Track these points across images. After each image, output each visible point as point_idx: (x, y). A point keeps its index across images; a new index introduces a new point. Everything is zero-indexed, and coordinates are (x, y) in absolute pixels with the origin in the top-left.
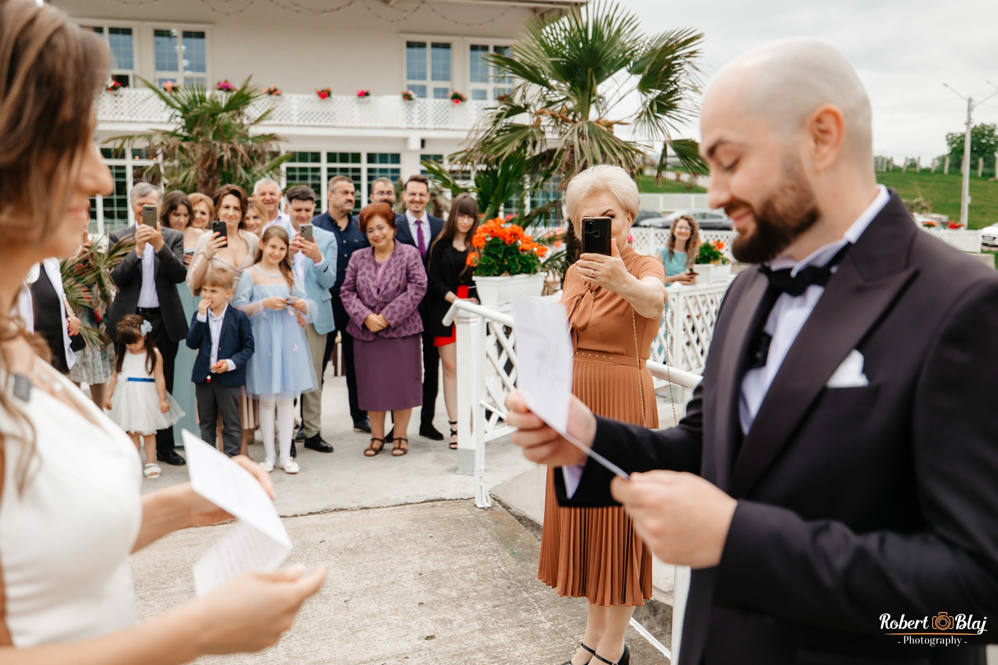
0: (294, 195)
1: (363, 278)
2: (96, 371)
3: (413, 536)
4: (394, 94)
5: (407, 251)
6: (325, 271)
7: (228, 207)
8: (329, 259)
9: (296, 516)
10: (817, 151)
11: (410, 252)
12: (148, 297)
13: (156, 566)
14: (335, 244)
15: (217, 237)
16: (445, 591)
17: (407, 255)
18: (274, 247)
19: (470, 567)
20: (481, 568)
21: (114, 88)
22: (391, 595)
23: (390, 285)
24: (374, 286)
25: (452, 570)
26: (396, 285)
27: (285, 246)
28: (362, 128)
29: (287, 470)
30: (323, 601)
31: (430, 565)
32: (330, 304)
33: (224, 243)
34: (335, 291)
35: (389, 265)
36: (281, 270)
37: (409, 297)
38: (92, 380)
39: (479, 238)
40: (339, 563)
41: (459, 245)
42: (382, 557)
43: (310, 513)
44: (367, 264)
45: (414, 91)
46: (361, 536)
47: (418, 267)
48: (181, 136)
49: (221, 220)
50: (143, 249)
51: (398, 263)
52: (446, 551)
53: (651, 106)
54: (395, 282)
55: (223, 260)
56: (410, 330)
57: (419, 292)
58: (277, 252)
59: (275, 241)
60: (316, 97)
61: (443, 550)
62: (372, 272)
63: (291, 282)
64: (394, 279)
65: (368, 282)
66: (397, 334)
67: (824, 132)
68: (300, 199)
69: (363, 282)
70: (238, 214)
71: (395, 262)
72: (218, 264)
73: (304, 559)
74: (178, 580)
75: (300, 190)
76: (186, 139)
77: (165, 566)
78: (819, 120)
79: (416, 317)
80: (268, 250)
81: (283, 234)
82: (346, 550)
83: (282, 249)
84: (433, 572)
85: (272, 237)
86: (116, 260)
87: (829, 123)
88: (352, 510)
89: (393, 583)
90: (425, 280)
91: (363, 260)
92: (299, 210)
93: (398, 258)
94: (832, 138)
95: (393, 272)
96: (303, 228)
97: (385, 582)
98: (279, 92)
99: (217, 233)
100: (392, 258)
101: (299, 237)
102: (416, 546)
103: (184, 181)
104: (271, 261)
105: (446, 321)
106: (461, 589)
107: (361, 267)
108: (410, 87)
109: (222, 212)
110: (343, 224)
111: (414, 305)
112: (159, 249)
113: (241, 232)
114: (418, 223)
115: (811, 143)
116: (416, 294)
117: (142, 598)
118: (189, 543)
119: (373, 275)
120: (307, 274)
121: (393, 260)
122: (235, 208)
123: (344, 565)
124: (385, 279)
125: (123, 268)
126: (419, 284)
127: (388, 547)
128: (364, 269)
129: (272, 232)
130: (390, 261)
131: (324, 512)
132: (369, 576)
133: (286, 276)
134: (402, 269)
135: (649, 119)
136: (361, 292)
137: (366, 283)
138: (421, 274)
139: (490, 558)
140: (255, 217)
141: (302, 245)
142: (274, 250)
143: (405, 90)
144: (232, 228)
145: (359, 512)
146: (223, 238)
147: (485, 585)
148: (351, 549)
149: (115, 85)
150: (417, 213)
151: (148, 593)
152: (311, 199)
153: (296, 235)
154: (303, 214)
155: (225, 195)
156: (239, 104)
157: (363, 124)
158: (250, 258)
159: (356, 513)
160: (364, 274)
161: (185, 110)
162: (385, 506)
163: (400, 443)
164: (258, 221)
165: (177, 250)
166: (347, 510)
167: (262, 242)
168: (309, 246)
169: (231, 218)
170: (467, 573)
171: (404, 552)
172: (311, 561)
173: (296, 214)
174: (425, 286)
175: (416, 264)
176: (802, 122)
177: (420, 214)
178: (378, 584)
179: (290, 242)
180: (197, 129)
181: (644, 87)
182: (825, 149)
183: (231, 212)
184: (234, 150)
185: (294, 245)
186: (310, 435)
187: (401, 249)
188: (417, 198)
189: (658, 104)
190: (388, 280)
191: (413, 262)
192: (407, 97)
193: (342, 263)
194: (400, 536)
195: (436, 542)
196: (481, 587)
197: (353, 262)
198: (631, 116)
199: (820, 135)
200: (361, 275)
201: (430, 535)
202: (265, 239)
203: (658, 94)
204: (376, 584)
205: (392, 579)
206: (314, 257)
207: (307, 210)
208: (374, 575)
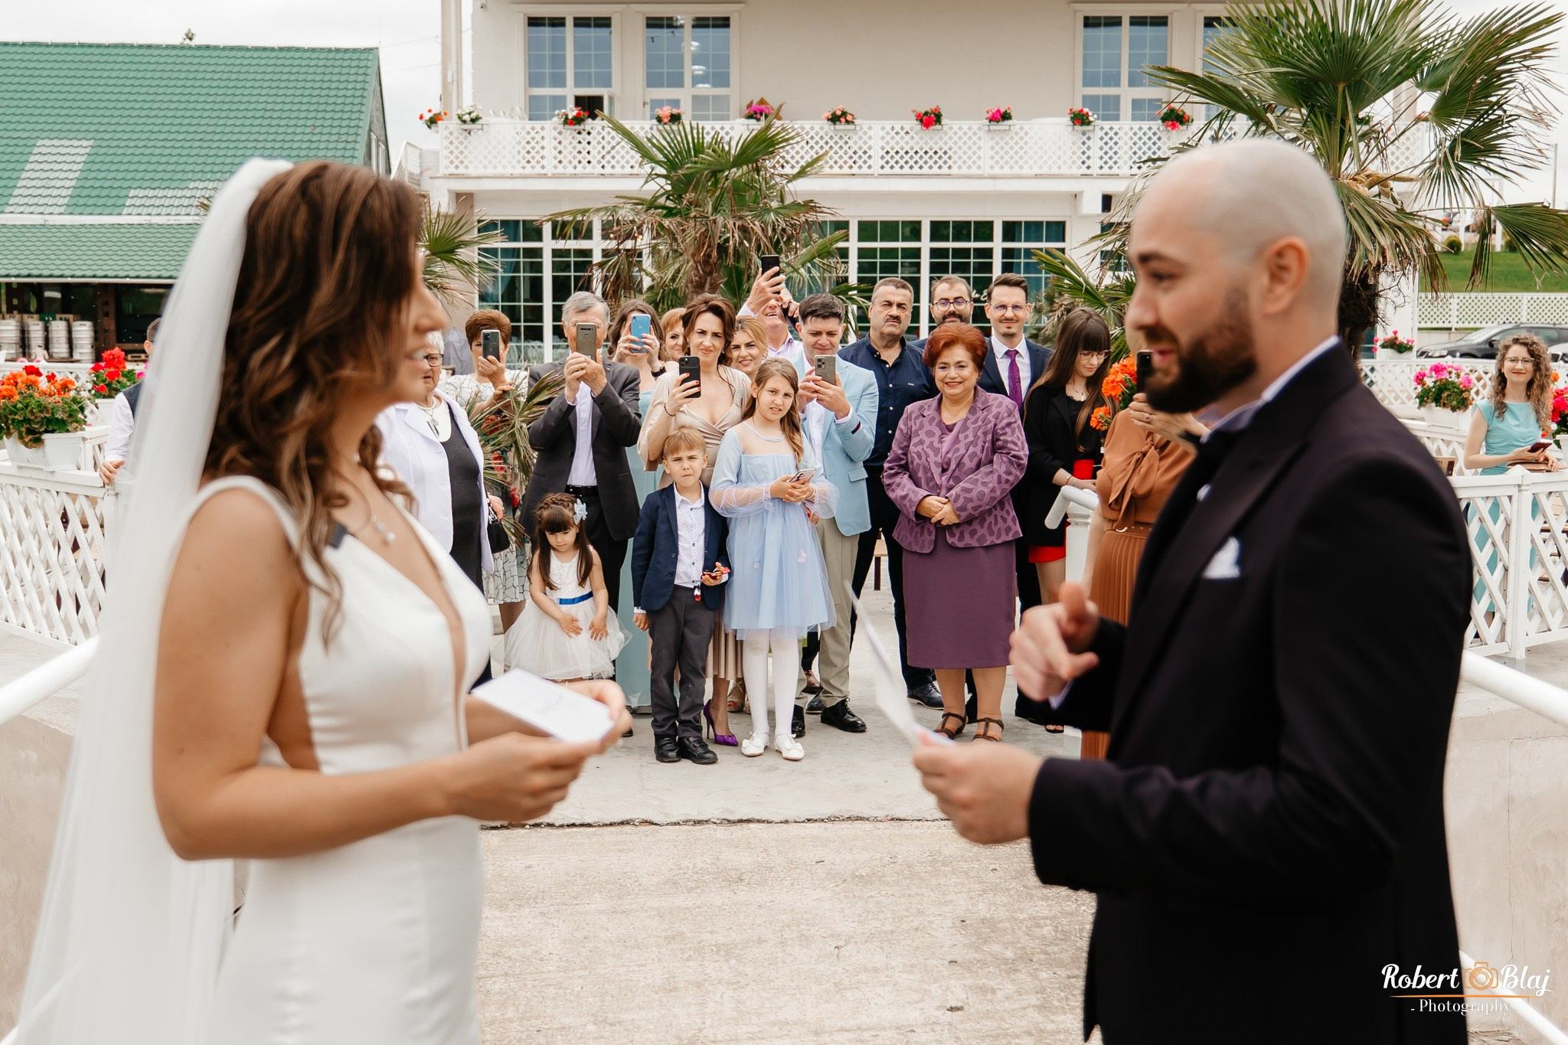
0: (809, 310)
1: (919, 448)
2: (509, 584)
3: (965, 866)
4: (1057, 114)
5: (996, 403)
6: (853, 432)
7: (703, 332)
8: (865, 413)
9: (786, 822)
10: (1270, 290)
11: (1000, 405)
12: (583, 471)
13: (568, 874)
14: (875, 389)
15: (684, 381)
16: (996, 948)
17: (994, 410)
18: (774, 392)
19: (1046, 918)
20: (1065, 921)
21: (578, 120)
22: (909, 945)
23: (966, 460)
24: (935, 463)
25: (1016, 920)
26: (976, 461)
27: (792, 391)
28: (993, 177)
29: (785, 754)
30: (804, 943)
31: (982, 909)
32: (864, 484)
33: (696, 390)
34: (874, 466)
35: (965, 428)
36: (784, 430)
37: (995, 476)
38: (501, 596)
39: (1113, 382)
40: (838, 893)
41: (1077, 392)
42: (908, 892)
43: (809, 820)
44: (927, 427)
45: (1094, 109)
46: (881, 859)
47: (1013, 431)
48: (664, 207)
49: (692, 355)
50: (575, 390)
51: (980, 423)
52: (1012, 892)
53: (1452, 149)
54: (974, 454)
55: (695, 415)
56: (999, 536)
57: (1013, 470)
58: (779, 400)
59: (777, 382)
60: (913, 124)
61: (1008, 890)
62: (936, 440)
63: (798, 450)
64: (971, 449)
65: (927, 456)
66: (978, 540)
67: (1284, 268)
68: (818, 316)
69: (919, 456)
70: (719, 344)
71: (975, 422)
72: (684, 419)
73: (786, 883)
74: (596, 895)
75: (819, 301)
76: (670, 213)
77: (582, 876)
78: (1280, 254)
79: (1008, 513)
80: (765, 399)
81: (790, 371)
82: (854, 876)
83: (786, 395)
84: (985, 919)
85: (772, 375)
86: (535, 409)
87: (1290, 259)
88: (876, 820)
89: (917, 929)
90: (1024, 451)
91: (921, 418)
92: (818, 334)
93: (980, 415)
94: (1291, 277)
95: (971, 438)
96: (819, 360)
97: (905, 926)
98: (849, 118)
99: (685, 375)
100: (970, 416)
101: (813, 376)
102: (966, 881)
103: (673, 279)
104: (771, 416)
105: (1051, 521)
106: (1023, 948)
107: (917, 430)
108: (1086, 99)
109: (695, 339)
110: (891, 356)
111: (1003, 490)
112: (598, 392)
113: (722, 368)
114: (1011, 354)
115: (1265, 279)
116: (1009, 473)
117: (543, 914)
118: (621, 847)
119: (936, 444)
120: (828, 436)
121: (973, 418)
122: (715, 335)
123: (846, 897)
124: (958, 450)
125: (545, 421)
126: (1014, 456)
127: (922, 879)
128: (922, 435)
129: (773, 368)
130: (967, 419)
131: (831, 819)
132: (881, 916)
133: (791, 440)
134: (985, 434)
135: (1448, 172)
136: (916, 472)
137: (924, 458)
138: (1019, 443)
139: (1084, 908)
140: (748, 345)
141: (817, 387)
142: (774, 399)
143: (1077, 107)
144: (708, 365)
145: (888, 824)
146: (694, 383)
147: (1064, 946)
148: (862, 876)
149: (578, 114)
150: (1009, 336)
151: (552, 908)
152: (837, 315)
153: (810, 373)
154: (824, 340)
155: (700, 313)
156: (757, 153)
157: (997, 171)
158: (736, 411)
159: (881, 825)
160: (921, 442)
161: (671, 165)
162: (930, 818)
163: (987, 725)
164: (754, 351)
165: (627, 395)
166: (868, 819)
167: (755, 386)
168: (830, 390)
169: (707, 350)
170: (1038, 926)
171: (945, 888)
172: (796, 887)
173: (813, 339)
174: (1025, 461)
175: (1009, 425)
176: (1259, 252)
177: (1015, 340)
178: (893, 929)
179: (800, 385)
180: (690, 196)
181: (1443, 113)
182: (1280, 289)
183: (707, 341)
184: (744, 230)
185: (805, 388)
186: (830, 703)
187: (986, 400)
188: (1009, 313)
189: (1464, 143)
190: (962, 451)
191: (1005, 421)
192: (1080, 119)
193: (887, 421)
194: (944, 864)
195: (1001, 878)
196: (1056, 949)
197: (906, 424)
198: (1415, 167)
199: (1277, 272)
200: (916, 445)
201: (994, 867)
202: (760, 379)
203: (1466, 127)
204: (889, 928)
205: (915, 924)
206: (837, 408)
207: (830, 334)
208: (889, 915)
